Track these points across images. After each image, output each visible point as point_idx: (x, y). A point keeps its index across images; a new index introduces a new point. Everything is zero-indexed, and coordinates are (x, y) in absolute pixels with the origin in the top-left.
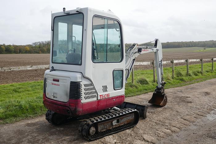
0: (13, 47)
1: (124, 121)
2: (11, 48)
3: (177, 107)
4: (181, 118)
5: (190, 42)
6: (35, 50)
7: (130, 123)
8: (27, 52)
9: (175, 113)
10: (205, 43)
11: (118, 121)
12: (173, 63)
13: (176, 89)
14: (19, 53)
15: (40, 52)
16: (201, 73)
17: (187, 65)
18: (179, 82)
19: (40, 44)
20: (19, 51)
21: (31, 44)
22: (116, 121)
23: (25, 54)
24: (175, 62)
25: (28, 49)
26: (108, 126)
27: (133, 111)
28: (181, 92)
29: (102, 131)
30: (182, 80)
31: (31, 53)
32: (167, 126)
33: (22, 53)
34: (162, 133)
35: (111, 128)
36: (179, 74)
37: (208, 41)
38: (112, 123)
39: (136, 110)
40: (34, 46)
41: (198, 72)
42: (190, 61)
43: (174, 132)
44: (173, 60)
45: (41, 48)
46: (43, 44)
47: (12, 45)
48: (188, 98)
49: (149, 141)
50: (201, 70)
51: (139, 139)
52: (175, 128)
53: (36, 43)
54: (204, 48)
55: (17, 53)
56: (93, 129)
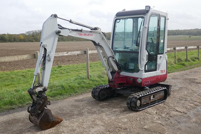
0: (8, 36)
1: (158, 96)
2: (5, 37)
3: (190, 87)
4: (198, 95)
5: (176, 30)
6: (29, 39)
7: (161, 99)
8: (21, 40)
9: (190, 91)
10: (190, 32)
11: (154, 97)
12: (176, 49)
13: (181, 72)
14: (14, 42)
15: (34, 40)
16: (198, 59)
17: (187, 52)
18: (181, 67)
19: (33, 33)
20: (13, 39)
21: (24, 33)
22: (153, 96)
23: (19, 43)
24: (177, 48)
25: (22, 37)
26: (147, 100)
27: (164, 88)
28: (187, 74)
29: (144, 104)
30: (183, 65)
31: (25, 42)
32: (190, 101)
33: (17, 41)
34: (189, 106)
35: (149, 102)
36: (179, 60)
37: (193, 30)
38: (150, 97)
39: (165, 88)
40: (28, 34)
41: (196, 58)
42: (189, 47)
43: (197, 105)
44: (175, 47)
45: (34, 37)
46: (36, 32)
47: (6, 34)
48: (196, 80)
49: (182, 111)
50: (197, 56)
51: (173, 111)
52: (196, 102)
53: (29, 32)
54: (189, 36)
55: (12, 42)
56: (139, 102)
